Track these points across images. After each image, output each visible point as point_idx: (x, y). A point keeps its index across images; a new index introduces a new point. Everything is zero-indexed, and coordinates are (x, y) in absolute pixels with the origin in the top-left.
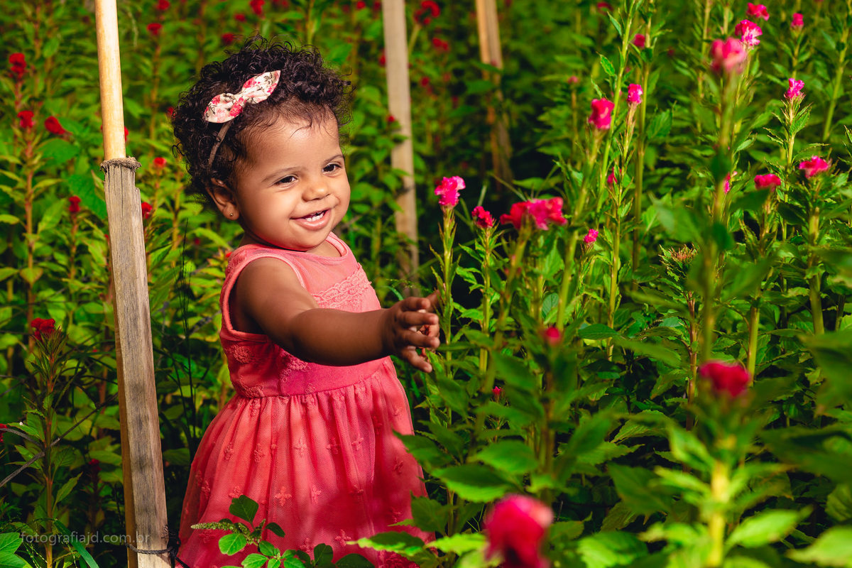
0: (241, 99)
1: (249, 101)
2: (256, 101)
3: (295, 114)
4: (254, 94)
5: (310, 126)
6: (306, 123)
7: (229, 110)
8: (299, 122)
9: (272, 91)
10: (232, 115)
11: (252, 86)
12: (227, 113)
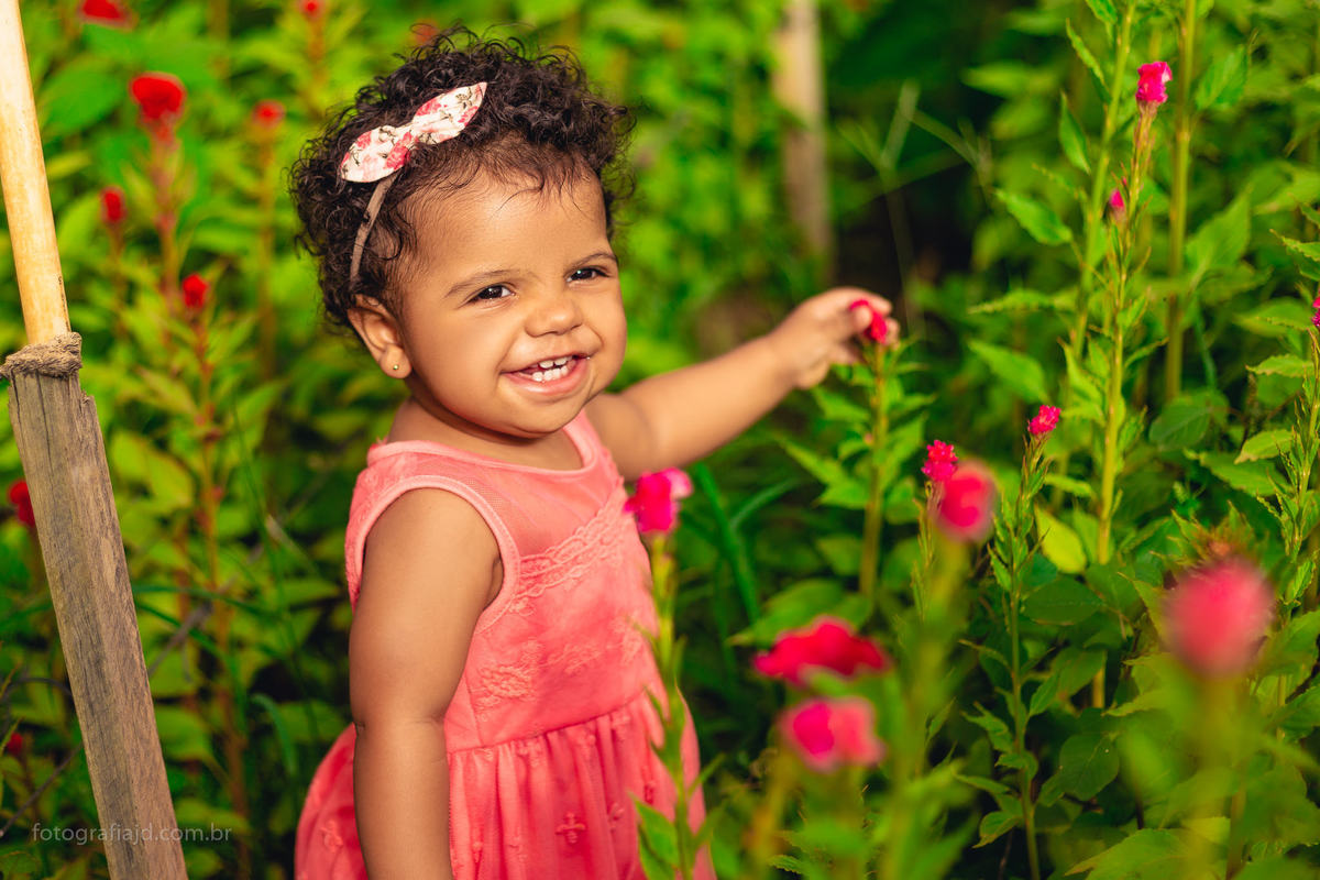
0: (408, 135)
1: (424, 140)
2: (436, 139)
3: (511, 164)
4: (435, 126)
5: (541, 188)
6: (530, 183)
7: (385, 156)
8: (519, 181)
9: (468, 120)
10: (389, 165)
11: (432, 111)
12: (383, 162)
